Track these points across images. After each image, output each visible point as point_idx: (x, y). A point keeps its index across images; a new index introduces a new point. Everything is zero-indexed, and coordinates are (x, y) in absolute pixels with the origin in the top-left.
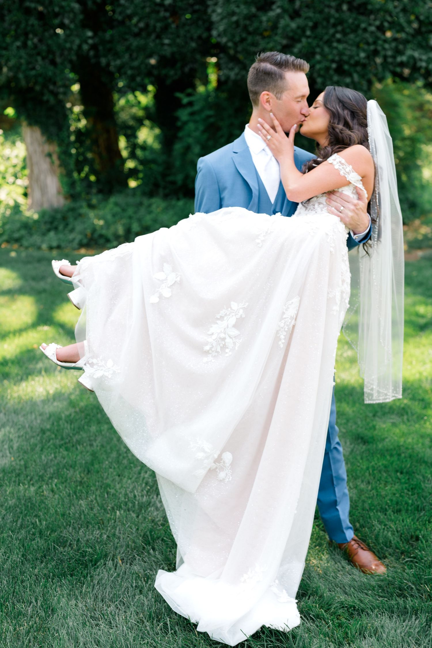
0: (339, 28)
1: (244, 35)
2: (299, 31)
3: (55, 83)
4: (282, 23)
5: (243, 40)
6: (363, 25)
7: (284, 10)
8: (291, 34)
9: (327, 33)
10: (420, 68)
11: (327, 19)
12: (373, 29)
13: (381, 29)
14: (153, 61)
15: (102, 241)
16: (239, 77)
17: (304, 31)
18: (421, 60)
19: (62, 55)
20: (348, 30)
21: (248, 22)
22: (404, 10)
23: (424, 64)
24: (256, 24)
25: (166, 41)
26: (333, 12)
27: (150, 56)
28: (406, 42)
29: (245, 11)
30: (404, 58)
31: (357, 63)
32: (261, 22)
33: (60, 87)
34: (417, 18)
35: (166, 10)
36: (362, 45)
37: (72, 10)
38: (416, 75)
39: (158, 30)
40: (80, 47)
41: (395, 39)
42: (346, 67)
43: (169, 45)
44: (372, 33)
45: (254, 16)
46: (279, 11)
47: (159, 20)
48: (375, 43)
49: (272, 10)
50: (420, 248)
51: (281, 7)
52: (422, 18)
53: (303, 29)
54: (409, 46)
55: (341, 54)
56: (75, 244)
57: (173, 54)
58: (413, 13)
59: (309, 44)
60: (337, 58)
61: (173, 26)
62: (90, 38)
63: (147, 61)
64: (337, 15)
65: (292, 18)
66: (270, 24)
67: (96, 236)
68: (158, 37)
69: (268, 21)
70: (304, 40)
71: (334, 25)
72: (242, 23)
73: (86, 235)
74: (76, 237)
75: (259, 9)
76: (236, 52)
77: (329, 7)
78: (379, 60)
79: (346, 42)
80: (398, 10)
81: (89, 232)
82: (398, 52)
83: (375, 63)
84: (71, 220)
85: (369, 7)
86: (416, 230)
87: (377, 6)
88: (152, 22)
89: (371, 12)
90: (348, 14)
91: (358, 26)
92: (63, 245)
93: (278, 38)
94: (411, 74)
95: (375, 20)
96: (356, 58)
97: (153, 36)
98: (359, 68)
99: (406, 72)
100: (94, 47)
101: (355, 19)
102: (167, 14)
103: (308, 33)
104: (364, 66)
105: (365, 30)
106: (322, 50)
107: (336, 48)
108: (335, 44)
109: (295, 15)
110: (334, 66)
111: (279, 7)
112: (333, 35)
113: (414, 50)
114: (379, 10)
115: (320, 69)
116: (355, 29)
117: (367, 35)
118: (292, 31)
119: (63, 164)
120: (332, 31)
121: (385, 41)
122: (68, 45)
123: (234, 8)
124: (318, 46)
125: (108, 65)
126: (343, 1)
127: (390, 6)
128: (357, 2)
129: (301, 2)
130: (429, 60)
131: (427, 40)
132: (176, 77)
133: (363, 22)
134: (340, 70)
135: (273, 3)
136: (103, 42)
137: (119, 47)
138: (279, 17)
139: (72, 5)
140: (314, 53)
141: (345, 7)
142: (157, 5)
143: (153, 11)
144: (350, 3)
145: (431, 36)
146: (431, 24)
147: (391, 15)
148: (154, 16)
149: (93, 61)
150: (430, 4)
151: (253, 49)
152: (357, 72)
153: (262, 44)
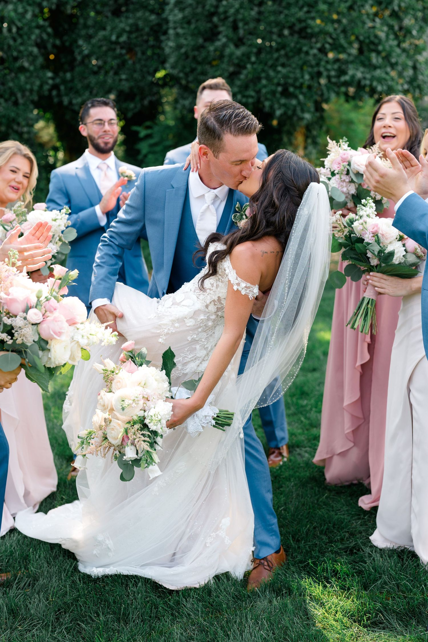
0: (282, 52)
1: (194, 65)
2: (244, 58)
3: (18, 124)
4: (227, 51)
5: (193, 70)
6: (305, 49)
7: (229, 39)
8: (236, 61)
9: (271, 58)
10: (365, 86)
12: (315, 51)
13: (322, 51)
17: (249, 58)
18: (365, 79)
19: (23, 96)
20: (291, 54)
21: (196, 53)
22: (344, 31)
23: (368, 82)
24: (204, 54)
25: (124, 77)
26: (275, 37)
27: (110, 92)
28: (348, 62)
29: (192, 43)
30: (347, 78)
31: (302, 85)
32: (208, 52)
33: (24, 126)
34: (357, 38)
35: (122, 48)
36: (305, 68)
37: (31, 54)
38: (362, 93)
39: (115, 67)
40: (41, 86)
41: (337, 60)
42: (291, 89)
43: (127, 80)
44: (315, 55)
45: (202, 47)
46: (224, 40)
47: (115, 58)
48: (318, 65)
49: (219, 40)
51: (227, 36)
52: (361, 38)
53: (247, 56)
54: (351, 66)
55: (286, 77)
57: (131, 88)
58: (353, 34)
59: (255, 69)
60: (282, 81)
61: (130, 62)
62: (50, 78)
64: (279, 40)
65: (237, 46)
66: (218, 53)
68: (116, 73)
69: (215, 50)
70: (249, 66)
71: (277, 50)
72: (191, 54)
75: (206, 40)
76: (188, 82)
77: (272, 33)
78: (323, 81)
79: (290, 66)
80: (339, 31)
82: (342, 72)
83: (319, 84)
85: (309, 31)
87: (317, 30)
88: (109, 59)
89: (312, 35)
90: (290, 38)
91: (300, 50)
93: (224, 66)
94: (356, 93)
95: (316, 42)
96: (301, 80)
97: (111, 73)
98: (304, 90)
99: (352, 90)
100: (55, 87)
101: (297, 43)
102: (124, 51)
103: (253, 59)
104: (309, 87)
105: (307, 53)
106: (268, 74)
107: (281, 72)
108: (279, 68)
109: (239, 42)
110: (280, 89)
111: (224, 36)
112: (277, 60)
113: (356, 69)
114: (319, 33)
115: (267, 93)
116: (298, 52)
117: (310, 58)
118: (237, 58)
120: (275, 56)
121: (327, 62)
122: (28, 87)
123: (183, 41)
124: (263, 71)
125: (70, 103)
126: (284, 27)
127: (330, 28)
128: (298, 27)
129: (245, 30)
130: (373, 79)
131: (369, 59)
132: (136, 110)
133: (305, 45)
134: (285, 93)
135: (219, 33)
136: (64, 81)
137: (79, 86)
138: (225, 46)
139: (30, 49)
140: (259, 79)
141: (286, 32)
142: (112, 43)
143: (110, 49)
144: (291, 28)
145: (373, 55)
146: (372, 43)
147: (331, 37)
148: (110, 53)
149: (56, 100)
150: (370, 24)
151: (202, 78)
152: (303, 94)
153: (211, 72)
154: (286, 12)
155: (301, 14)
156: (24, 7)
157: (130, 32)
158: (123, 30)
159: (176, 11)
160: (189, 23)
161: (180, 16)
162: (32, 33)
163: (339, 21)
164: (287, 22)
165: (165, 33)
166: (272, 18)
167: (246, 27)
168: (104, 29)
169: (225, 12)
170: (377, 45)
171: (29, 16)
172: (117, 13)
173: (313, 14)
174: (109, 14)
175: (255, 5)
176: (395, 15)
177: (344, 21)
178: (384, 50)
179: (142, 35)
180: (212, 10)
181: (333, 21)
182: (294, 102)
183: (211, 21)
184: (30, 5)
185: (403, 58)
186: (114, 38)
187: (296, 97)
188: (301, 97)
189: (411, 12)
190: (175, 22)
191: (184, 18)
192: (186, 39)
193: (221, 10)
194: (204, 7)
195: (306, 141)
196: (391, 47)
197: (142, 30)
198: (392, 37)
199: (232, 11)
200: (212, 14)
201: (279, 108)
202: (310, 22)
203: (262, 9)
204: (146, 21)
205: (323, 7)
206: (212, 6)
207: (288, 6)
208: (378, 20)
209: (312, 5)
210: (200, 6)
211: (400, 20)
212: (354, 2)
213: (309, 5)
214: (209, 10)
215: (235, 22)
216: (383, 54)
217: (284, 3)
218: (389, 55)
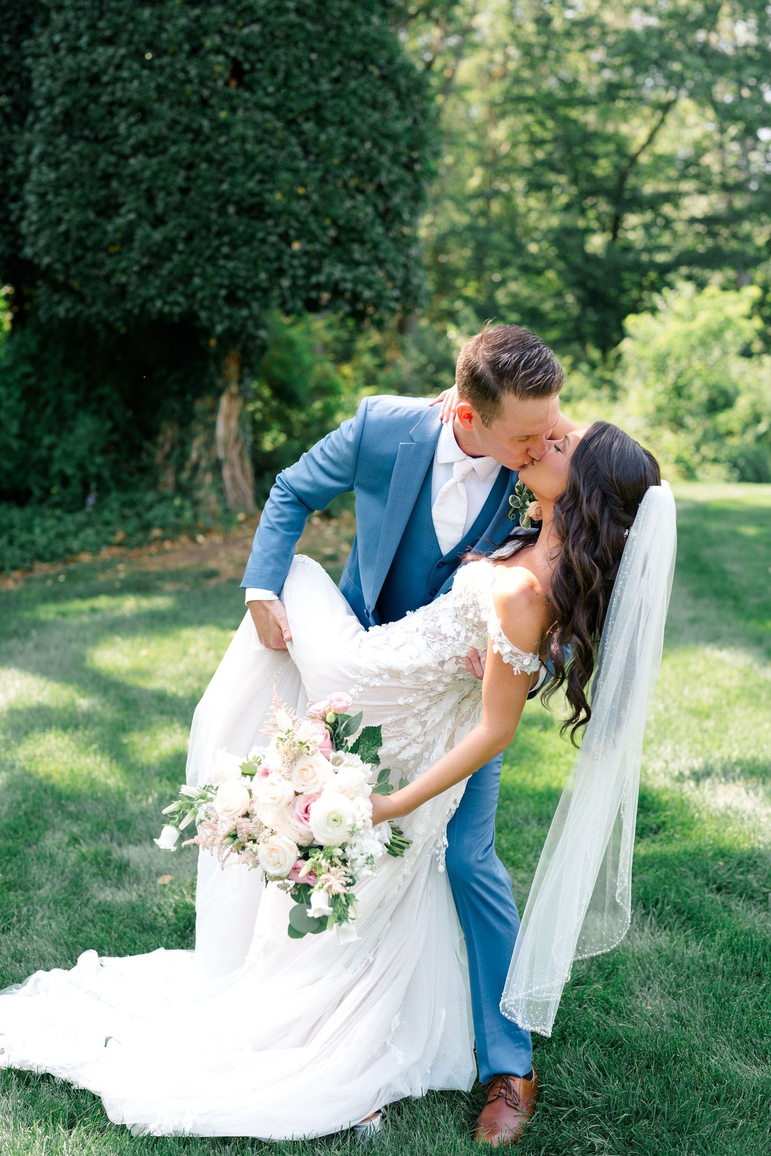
0: (226, 239)
1: (79, 252)
2: (167, 245)
4: (139, 233)
5: (77, 260)
6: (260, 235)
7: (140, 216)
8: (155, 249)
9: (208, 246)
10: (345, 290)
11: (207, 227)
13: (286, 239)
16: (73, 314)
17: (173, 244)
18: (344, 280)
20: (239, 242)
21: (83, 234)
22: (315, 212)
23: (349, 286)
24: (96, 235)
26: (214, 216)
28: (321, 256)
29: (78, 218)
30: (322, 278)
31: (256, 288)
32: (105, 233)
34: (335, 222)
36: (260, 262)
38: (338, 300)
41: (306, 253)
42: (241, 294)
44: (273, 245)
45: (94, 224)
46: (132, 216)
48: (279, 258)
49: (119, 215)
51: (135, 211)
52: (340, 222)
53: (172, 242)
54: (326, 262)
55: (232, 276)
58: (327, 216)
59: (184, 262)
60: (226, 282)
64: (220, 221)
66: (119, 235)
69: (116, 231)
70: (175, 257)
72: (74, 234)
75: (99, 214)
76: (68, 277)
77: (210, 209)
78: (286, 283)
79: (237, 259)
80: (305, 212)
82: (311, 271)
83: (281, 287)
85: (267, 209)
87: (279, 207)
89: (270, 215)
90: (236, 219)
91: (253, 236)
93: (135, 255)
94: (331, 301)
95: (276, 225)
96: (255, 281)
98: (259, 294)
99: (325, 296)
101: (248, 226)
103: (181, 247)
104: (265, 291)
105: (263, 241)
106: (203, 270)
107: (224, 267)
108: (222, 262)
109: (158, 221)
110: (223, 292)
111: (130, 211)
112: (218, 249)
113: (333, 266)
114: (280, 213)
115: (203, 298)
116: (249, 240)
117: (266, 248)
118: (156, 244)
120: (215, 243)
121: (293, 256)
123: (60, 214)
124: (197, 264)
126: (228, 202)
127: (297, 206)
128: (248, 202)
129: (166, 204)
130: (356, 281)
131: (349, 252)
133: (259, 230)
134: (232, 299)
135: (121, 205)
138: (131, 225)
140: (191, 276)
141: (231, 209)
144: (238, 204)
145: (356, 247)
146: (353, 230)
147: (297, 219)
150: (348, 204)
151: (94, 272)
152: (256, 299)
153: (110, 264)
154: (229, 179)
155: (253, 185)
159: (45, 169)
160: (69, 186)
161: (53, 176)
163: (306, 197)
164: (233, 195)
165: (17, 198)
166: (209, 188)
167: (169, 199)
169: (133, 175)
170: (359, 233)
173: (269, 186)
175: (182, 167)
176: (380, 189)
177: (315, 197)
178: (370, 240)
180: (110, 170)
181: (299, 197)
182: (245, 312)
183: (106, 187)
185: (392, 254)
190: (40, 184)
191: (58, 179)
192: (66, 211)
193: (126, 171)
194: (93, 164)
195: (241, 371)
196: (378, 235)
198: (378, 221)
199: (147, 174)
200: (106, 177)
201: (221, 322)
202: (267, 196)
203: (193, 174)
205: (285, 176)
206: (109, 164)
207: (232, 172)
208: (360, 198)
209: (269, 173)
210: (86, 163)
211: (387, 197)
212: (327, 171)
213: (264, 172)
214: (103, 171)
215: (149, 190)
216: (369, 246)
217: (225, 168)
218: (376, 246)
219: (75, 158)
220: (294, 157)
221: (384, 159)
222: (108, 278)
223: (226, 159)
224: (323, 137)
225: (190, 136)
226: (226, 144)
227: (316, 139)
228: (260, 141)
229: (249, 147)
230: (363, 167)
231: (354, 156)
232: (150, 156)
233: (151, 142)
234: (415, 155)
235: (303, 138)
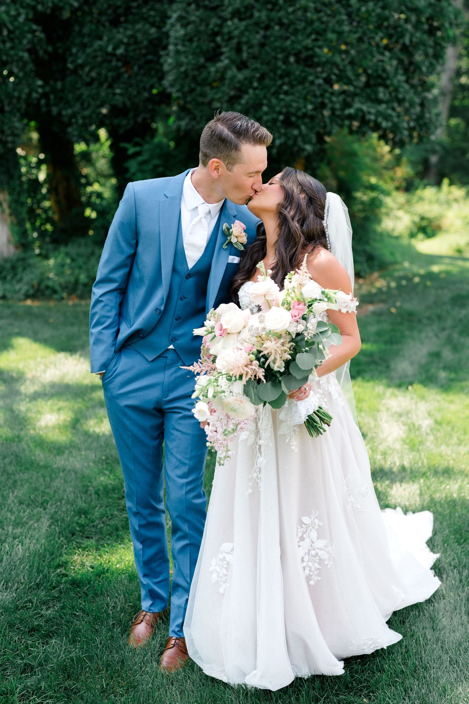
0: (286, 80)
1: (193, 86)
2: (246, 82)
3: (3, 132)
4: (229, 74)
5: (192, 91)
6: (311, 78)
7: (232, 62)
8: (237, 85)
9: (275, 84)
10: (369, 121)
11: (274, 70)
13: (329, 82)
14: (104, 111)
15: (48, 292)
16: (189, 127)
17: (251, 83)
18: (369, 113)
19: (10, 103)
20: (295, 83)
21: (196, 73)
22: (352, 63)
23: (372, 117)
24: (204, 75)
25: (118, 91)
26: (280, 63)
27: (102, 105)
28: (354, 95)
29: (193, 62)
30: (352, 111)
31: (305, 115)
32: (209, 73)
33: (9, 135)
34: (365, 71)
35: (118, 60)
36: (309, 97)
37: (21, 58)
38: (365, 128)
39: (110, 79)
40: (29, 95)
41: (344, 92)
42: (293, 119)
43: (121, 94)
44: (319, 85)
45: (203, 67)
46: (226, 62)
47: (109, 70)
48: (322, 96)
49: (221, 61)
50: (371, 302)
51: (229, 58)
52: (370, 71)
53: (250, 81)
54: (357, 99)
55: (288, 106)
56: (21, 295)
57: (124, 103)
58: (361, 66)
59: (256, 95)
60: (284, 110)
61: (126, 76)
62: (40, 86)
63: (98, 110)
64: (284, 67)
65: (239, 69)
66: (219, 75)
67: (42, 287)
68: (110, 86)
69: (217, 71)
70: (251, 91)
71: (281, 77)
72: (191, 73)
73: (33, 286)
74: (23, 288)
75: (207, 60)
76: (186, 102)
77: (277, 59)
78: (326, 113)
79: (293, 94)
80: (346, 62)
81: (35, 282)
82: (347, 105)
83: (323, 115)
84: (20, 270)
85: (316, 60)
86: (372, 284)
87: (323, 59)
88: (104, 72)
89: (318, 65)
90: (295, 66)
91: (305, 78)
92: (9, 295)
93: (225, 89)
94: (359, 127)
95: (322, 72)
96: (304, 110)
97: (106, 85)
99: (356, 124)
100: (45, 95)
101: (302, 71)
102: (120, 64)
103: (255, 84)
104: (312, 118)
105: (312, 83)
106: (270, 101)
107: (283, 100)
108: (282, 96)
109: (242, 66)
110: (281, 118)
111: (227, 58)
112: (281, 87)
113: (362, 103)
114: (325, 63)
116: (303, 81)
117: (314, 88)
118: (239, 82)
119: (14, 213)
120: (279, 82)
121: (332, 94)
122: (16, 94)
123: (183, 59)
124: (265, 97)
125: (59, 114)
126: (289, 54)
127: (337, 59)
128: (304, 54)
129: (249, 53)
130: (378, 114)
131: (376, 93)
132: (129, 127)
133: (310, 74)
135: (222, 54)
136: (54, 90)
137: (70, 96)
138: (226, 68)
139: (21, 54)
140: (261, 105)
141: (292, 59)
142: (108, 54)
143: (104, 61)
144: (297, 55)
145: (381, 89)
146: (380, 77)
147: (338, 68)
148: (105, 65)
149: (44, 110)
150: (379, 57)
151: (201, 99)
152: (305, 124)
153: (210, 94)
154: (293, 38)
155: (308, 42)
156: (17, 10)
157: (128, 45)
158: (121, 42)
159: (178, 27)
160: (191, 40)
161: (182, 32)
162: (24, 37)
163: (347, 52)
164: (294, 49)
165: (165, 48)
166: (278, 44)
167: (251, 51)
168: (101, 39)
169: (229, 33)
170: (384, 79)
171: (21, 19)
172: (115, 23)
173: (320, 43)
174: (107, 24)
175: (261, 28)
176: (404, 49)
177: (353, 52)
178: (392, 84)
179: (140, 49)
180: (216, 29)
181: (341, 52)
182: (296, 132)
183: (214, 41)
184: (23, 7)
185: (410, 95)
186: (110, 49)
187: (298, 127)
188: (303, 128)
189: (422, 48)
190: (176, 38)
191: (185, 35)
192: (186, 57)
193: (226, 30)
194: (207, 25)
196: (399, 82)
197: (141, 42)
198: (401, 71)
199: (236, 33)
200: (215, 34)
201: (279, 138)
202: (317, 50)
203: (268, 33)
204: (146, 33)
205: (331, 36)
206: (216, 25)
207: (296, 32)
208: (387, 54)
209: (321, 33)
210: (204, 24)
211: (411, 55)
212: (364, 33)
213: (318, 33)
214: (212, 29)
215: (239, 44)
216: (391, 89)
217: (291, 29)
218: (396, 90)
219: (197, 20)
220: (340, 23)
221: (409, 27)
222: (210, 103)
223: (292, 23)
224: (363, 9)
225: (269, 6)
226: (294, 12)
227: (359, 10)
228: (317, 11)
229: (309, 15)
230: (391, 31)
231: (386, 24)
232: (241, 20)
233: (242, 10)
234: (436, 24)
235: (350, 9)
